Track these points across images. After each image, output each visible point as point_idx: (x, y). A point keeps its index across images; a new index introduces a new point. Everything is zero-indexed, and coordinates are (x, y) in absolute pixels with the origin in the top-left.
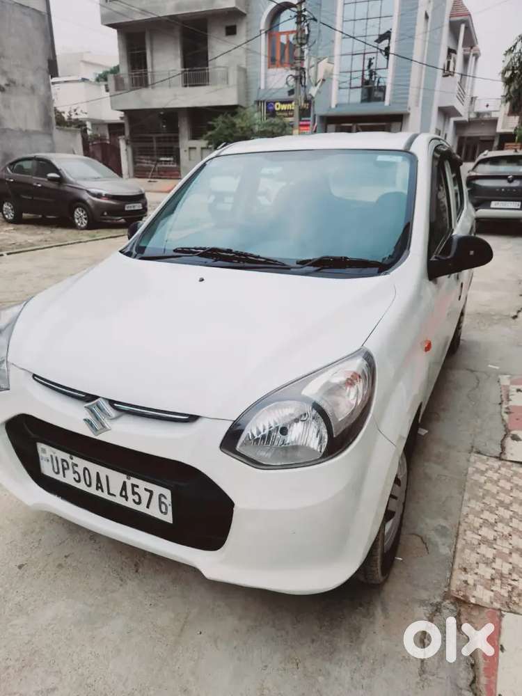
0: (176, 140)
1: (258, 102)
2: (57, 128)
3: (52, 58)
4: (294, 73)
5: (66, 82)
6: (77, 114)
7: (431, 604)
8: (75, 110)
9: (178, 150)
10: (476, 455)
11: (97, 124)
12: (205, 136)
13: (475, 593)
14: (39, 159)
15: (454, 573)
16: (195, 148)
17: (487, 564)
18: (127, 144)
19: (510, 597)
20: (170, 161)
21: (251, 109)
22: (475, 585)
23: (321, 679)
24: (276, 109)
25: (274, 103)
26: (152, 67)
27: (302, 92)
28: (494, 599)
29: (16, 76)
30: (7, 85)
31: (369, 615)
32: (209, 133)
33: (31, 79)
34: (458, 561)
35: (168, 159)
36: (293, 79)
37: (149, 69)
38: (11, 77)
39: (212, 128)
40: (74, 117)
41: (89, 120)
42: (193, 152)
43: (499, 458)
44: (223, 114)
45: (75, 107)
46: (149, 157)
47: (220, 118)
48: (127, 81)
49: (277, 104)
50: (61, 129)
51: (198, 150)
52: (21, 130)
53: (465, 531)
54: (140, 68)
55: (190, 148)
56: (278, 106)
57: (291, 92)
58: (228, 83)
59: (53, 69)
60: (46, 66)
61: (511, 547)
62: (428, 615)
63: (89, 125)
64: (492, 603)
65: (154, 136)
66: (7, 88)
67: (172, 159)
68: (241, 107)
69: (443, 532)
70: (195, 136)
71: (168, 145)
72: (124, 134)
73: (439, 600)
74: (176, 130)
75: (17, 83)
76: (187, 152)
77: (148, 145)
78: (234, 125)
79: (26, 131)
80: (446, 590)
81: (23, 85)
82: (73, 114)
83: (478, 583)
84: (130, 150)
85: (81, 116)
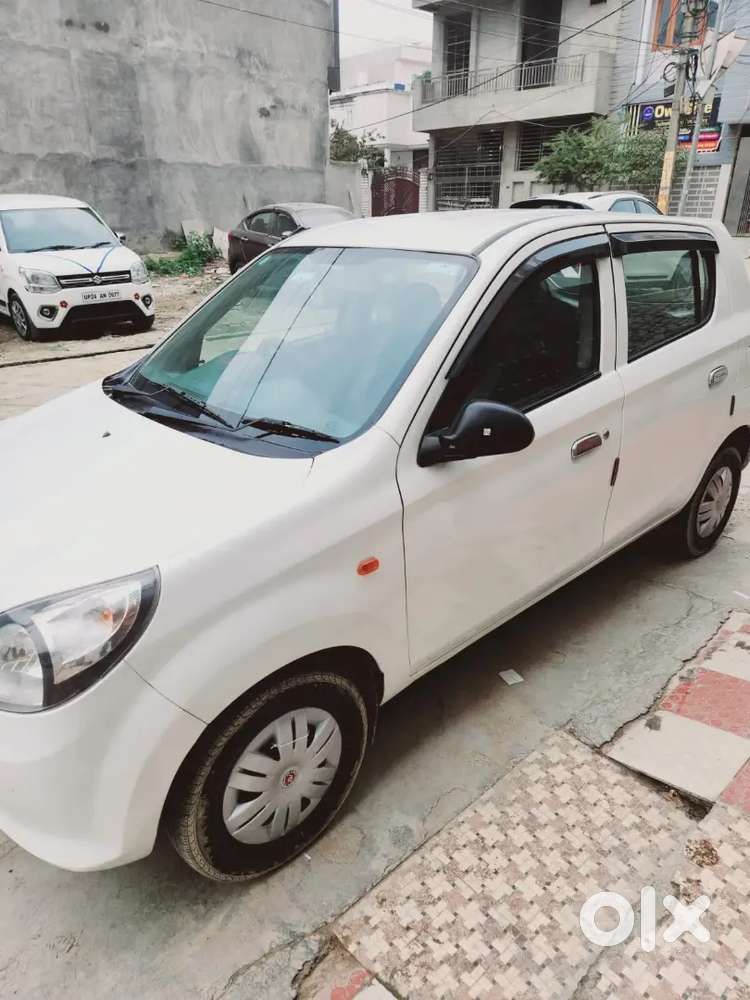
0: (497, 171)
1: (628, 106)
2: (331, 163)
3: (333, 66)
4: (677, 59)
5: (364, 93)
6: (372, 139)
7: (291, 932)
8: (370, 135)
9: (498, 186)
10: (565, 735)
11: (397, 151)
12: (536, 165)
13: (364, 940)
14: (277, 212)
15: (363, 901)
16: (522, 183)
17: (420, 903)
18: (429, 179)
19: (408, 962)
20: (484, 203)
21: (614, 118)
22: (376, 928)
23: (81, 974)
24: (657, 116)
25: (655, 106)
26: (477, 62)
27: (687, 89)
28: (383, 958)
29: (285, 95)
30: (274, 107)
31: (202, 918)
32: (544, 159)
33: (303, 97)
34: (385, 885)
35: (482, 200)
36: (675, 70)
37: (472, 68)
38: (279, 96)
39: (548, 151)
40: (368, 143)
41: (389, 146)
42: (518, 187)
43: (597, 750)
44: (565, 130)
45: (369, 130)
46: (456, 199)
47: (562, 136)
48: (439, 88)
49: (657, 108)
50: (338, 165)
51: (527, 184)
52: (285, 168)
53: (437, 845)
54: (459, 67)
55: (515, 183)
56: (659, 112)
57: (670, 91)
58: (582, 80)
59: (333, 81)
60: (324, 77)
61: (479, 891)
62: (274, 946)
63: (387, 155)
64: (375, 961)
65: (467, 167)
66: (272, 112)
67: (487, 200)
68: (598, 116)
69: (400, 837)
70: (525, 164)
71: (484, 179)
72: (427, 166)
73: (307, 930)
74: (498, 157)
75: (286, 104)
76: (510, 189)
77: (457, 180)
78: (580, 145)
79: (291, 169)
80: (330, 920)
81: (293, 107)
82: (367, 139)
83: (382, 926)
84: (432, 187)
85: (378, 142)
